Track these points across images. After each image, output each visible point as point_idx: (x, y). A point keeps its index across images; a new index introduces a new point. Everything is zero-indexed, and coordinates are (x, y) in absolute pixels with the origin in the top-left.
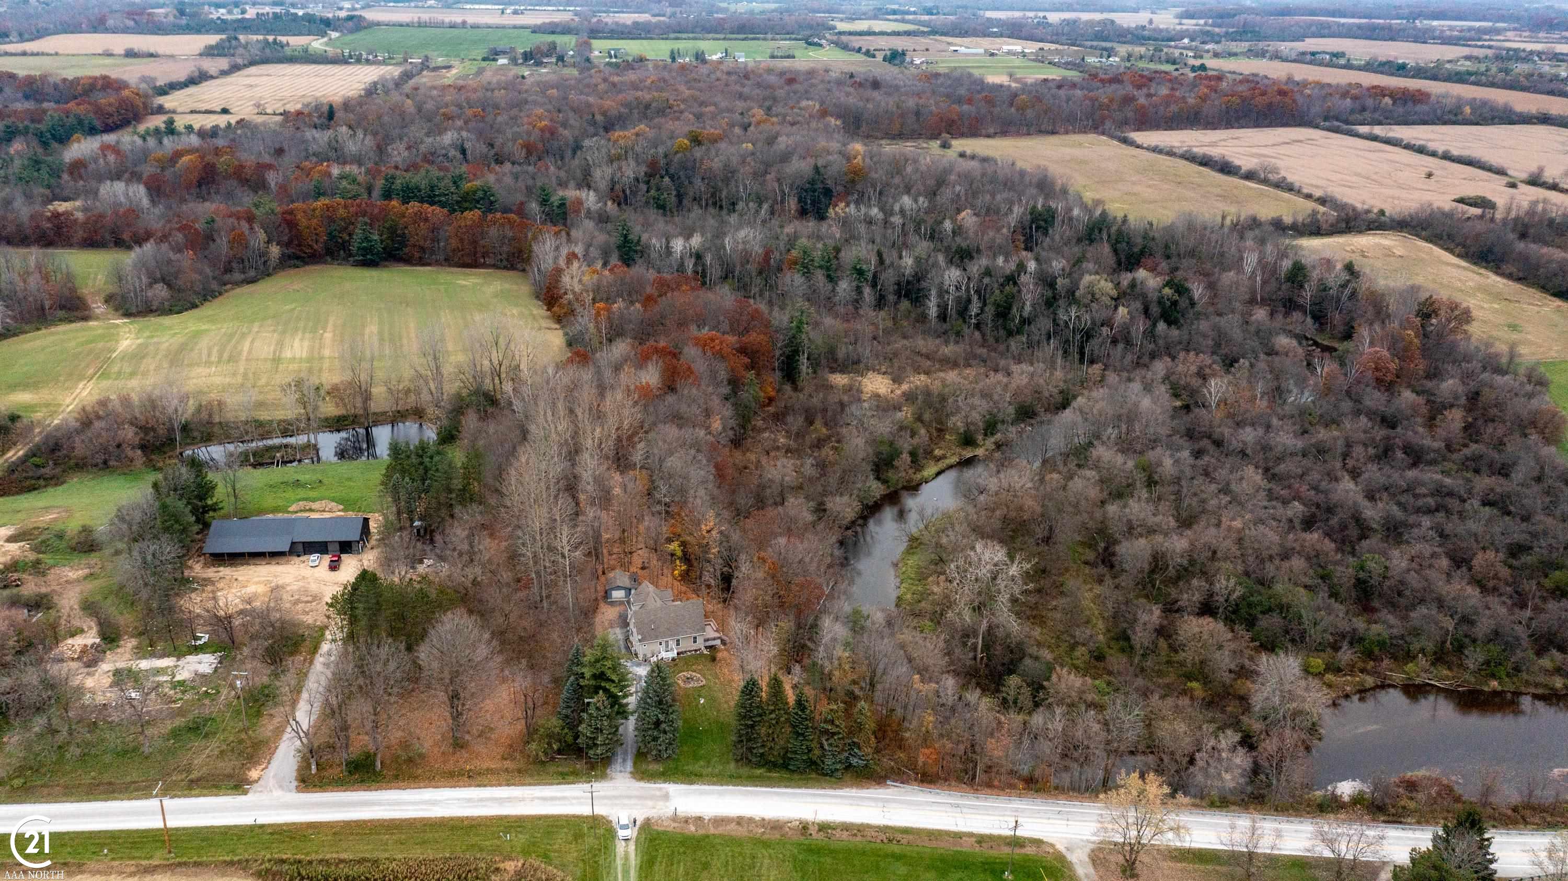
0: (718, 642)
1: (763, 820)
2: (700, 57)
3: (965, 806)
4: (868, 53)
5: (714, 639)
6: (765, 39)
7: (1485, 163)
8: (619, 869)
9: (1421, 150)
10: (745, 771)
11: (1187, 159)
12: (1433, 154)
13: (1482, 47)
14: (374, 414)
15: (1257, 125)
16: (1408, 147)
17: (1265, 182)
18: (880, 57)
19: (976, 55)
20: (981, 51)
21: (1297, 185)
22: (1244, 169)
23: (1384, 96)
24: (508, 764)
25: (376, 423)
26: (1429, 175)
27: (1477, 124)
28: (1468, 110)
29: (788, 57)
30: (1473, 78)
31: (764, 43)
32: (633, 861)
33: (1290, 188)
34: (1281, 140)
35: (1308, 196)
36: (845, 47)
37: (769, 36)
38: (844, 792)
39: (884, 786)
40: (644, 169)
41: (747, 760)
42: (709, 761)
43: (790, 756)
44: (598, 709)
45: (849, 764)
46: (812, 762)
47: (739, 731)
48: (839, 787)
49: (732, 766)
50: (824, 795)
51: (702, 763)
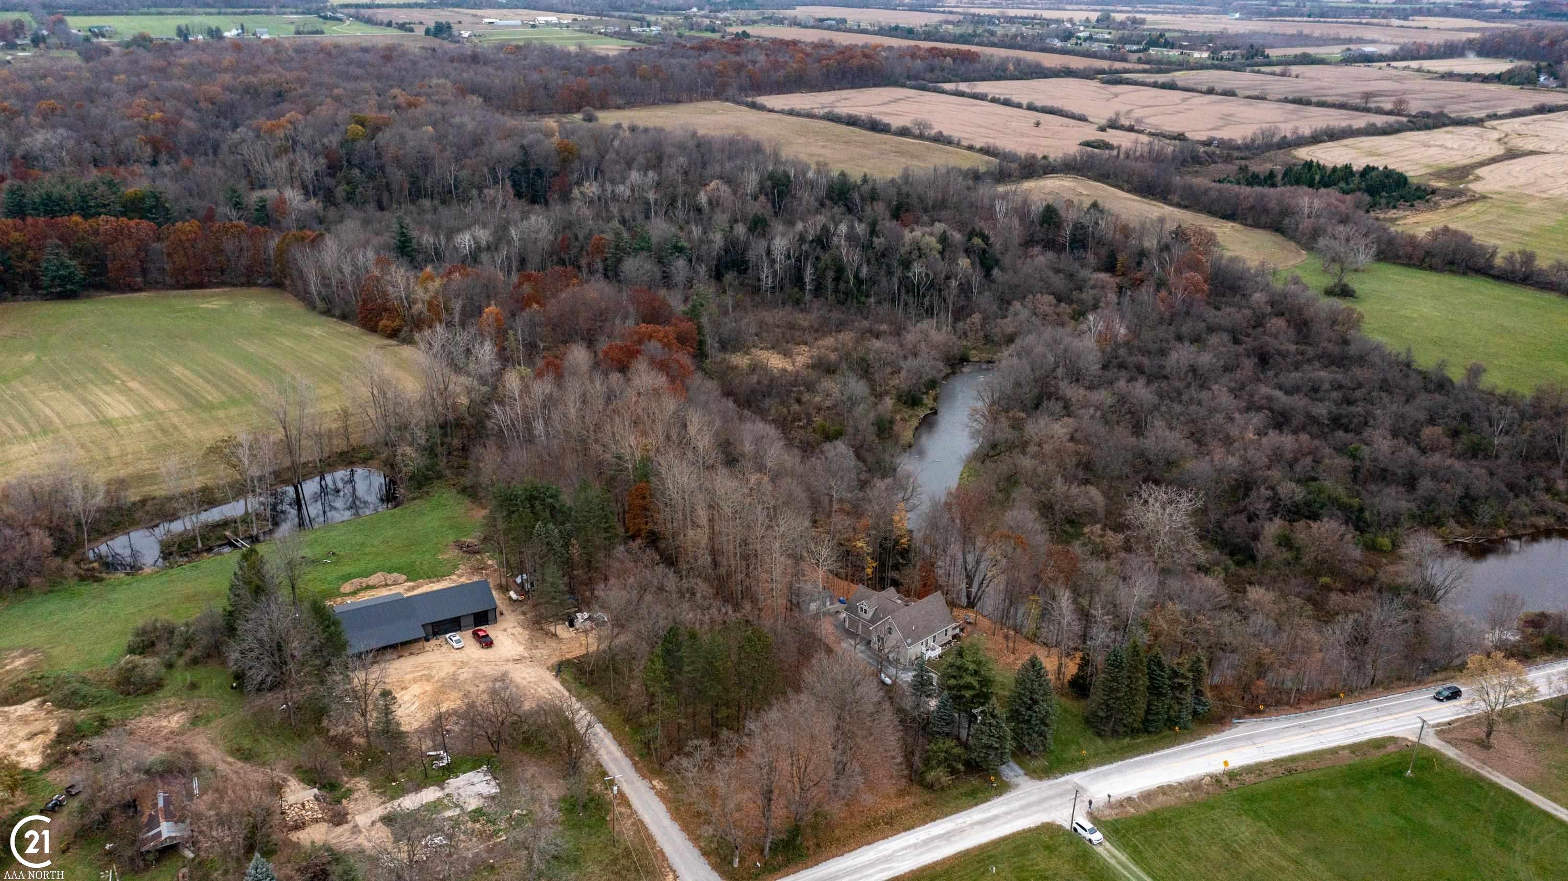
0: (957, 631)
1: (1180, 784)
2: (216, 34)
3: (1310, 725)
4: (402, 27)
6: (268, 14)
8: (1119, 868)
9: (1007, 103)
10: (1113, 743)
11: (832, 120)
12: (1019, 106)
13: (943, 12)
15: (854, 87)
16: (994, 100)
17: (921, 137)
18: (420, 31)
19: (514, 26)
20: (519, 22)
21: (955, 138)
22: (894, 127)
23: (945, 56)
24: (910, 800)
26: (1038, 124)
27: (1021, 79)
28: (1011, 67)
29: (316, 32)
30: (976, 40)
31: (270, 17)
32: (1123, 857)
33: (949, 142)
34: (887, 99)
35: (970, 148)
36: (369, 21)
37: (273, 10)
38: (1210, 739)
39: (1232, 725)
40: (322, 161)
41: (1115, 733)
42: (1078, 744)
43: (1150, 718)
44: (994, 716)
45: (1195, 713)
46: (1169, 719)
47: (1108, 705)
48: (1201, 737)
49: (1100, 742)
50: (1199, 747)
51: (1074, 747)
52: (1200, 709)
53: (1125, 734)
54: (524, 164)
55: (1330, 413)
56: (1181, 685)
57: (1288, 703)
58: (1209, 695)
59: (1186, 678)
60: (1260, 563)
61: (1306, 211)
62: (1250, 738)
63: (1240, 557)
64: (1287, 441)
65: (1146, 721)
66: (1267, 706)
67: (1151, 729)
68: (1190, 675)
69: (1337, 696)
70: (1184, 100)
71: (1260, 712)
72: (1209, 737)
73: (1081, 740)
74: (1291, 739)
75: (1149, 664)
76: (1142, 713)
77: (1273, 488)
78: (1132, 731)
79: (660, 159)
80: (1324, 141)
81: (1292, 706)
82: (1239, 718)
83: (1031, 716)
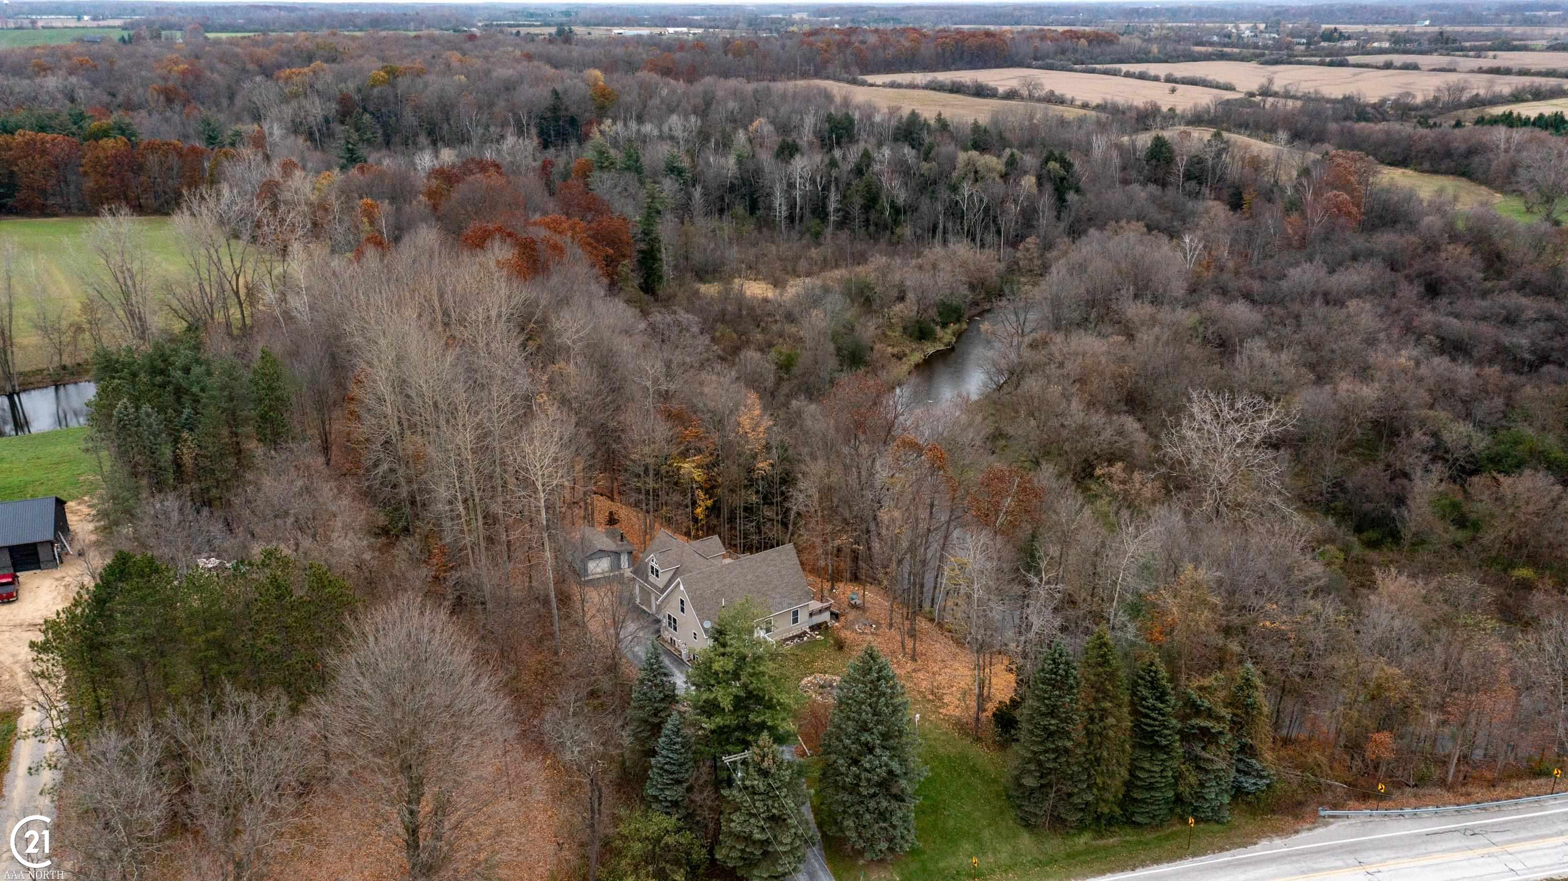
0: (826, 617)
5: (820, 611)
7: (1210, 82)
9: (1142, 77)
10: (1055, 845)
11: (934, 89)
12: (1156, 79)
14: (21, 374)
15: (972, 68)
16: (1128, 75)
17: (1031, 97)
20: (647, 32)
21: (1069, 96)
22: (1001, 90)
23: (1078, 38)
25: (27, 387)
26: (1173, 92)
27: (1166, 62)
28: (1155, 50)
33: (1061, 101)
35: (1083, 106)
38: (1264, 848)
39: (1316, 821)
40: (334, 106)
41: (1058, 823)
42: (978, 840)
43: (1137, 795)
44: (765, 773)
45: (1238, 792)
46: (1179, 799)
47: (1040, 764)
48: (1247, 841)
49: (1026, 840)
50: (1240, 864)
51: (967, 846)
52: (1248, 783)
53: (1082, 827)
54: (555, 109)
55: (1533, 343)
56: (1205, 731)
57: (1442, 783)
58: (1269, 756)
59: (1220, 719)
60: (1406, 543)
61: (1502, 146)
62: (1353, 850)
63: (1373, 535)
64: (1464, 372)
65: (1127, 801)
66: (1400, 785)
67: (1138, 819)
68: (1226, 713)
69: (1548, 774)
70: (1354, 75)
71: (1381, 798)
72: (1264, 842)
73: (986, 834)
74: (1448, 857)
75: (1135, 685)
76: (1116, 785)
77: (1435, 435)
78: (1098, 818)
79: (708, 104)
80: (1527, 101)
81: (1450, 788)
82: (1335, 807)
83: (857, 777)
